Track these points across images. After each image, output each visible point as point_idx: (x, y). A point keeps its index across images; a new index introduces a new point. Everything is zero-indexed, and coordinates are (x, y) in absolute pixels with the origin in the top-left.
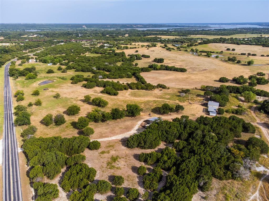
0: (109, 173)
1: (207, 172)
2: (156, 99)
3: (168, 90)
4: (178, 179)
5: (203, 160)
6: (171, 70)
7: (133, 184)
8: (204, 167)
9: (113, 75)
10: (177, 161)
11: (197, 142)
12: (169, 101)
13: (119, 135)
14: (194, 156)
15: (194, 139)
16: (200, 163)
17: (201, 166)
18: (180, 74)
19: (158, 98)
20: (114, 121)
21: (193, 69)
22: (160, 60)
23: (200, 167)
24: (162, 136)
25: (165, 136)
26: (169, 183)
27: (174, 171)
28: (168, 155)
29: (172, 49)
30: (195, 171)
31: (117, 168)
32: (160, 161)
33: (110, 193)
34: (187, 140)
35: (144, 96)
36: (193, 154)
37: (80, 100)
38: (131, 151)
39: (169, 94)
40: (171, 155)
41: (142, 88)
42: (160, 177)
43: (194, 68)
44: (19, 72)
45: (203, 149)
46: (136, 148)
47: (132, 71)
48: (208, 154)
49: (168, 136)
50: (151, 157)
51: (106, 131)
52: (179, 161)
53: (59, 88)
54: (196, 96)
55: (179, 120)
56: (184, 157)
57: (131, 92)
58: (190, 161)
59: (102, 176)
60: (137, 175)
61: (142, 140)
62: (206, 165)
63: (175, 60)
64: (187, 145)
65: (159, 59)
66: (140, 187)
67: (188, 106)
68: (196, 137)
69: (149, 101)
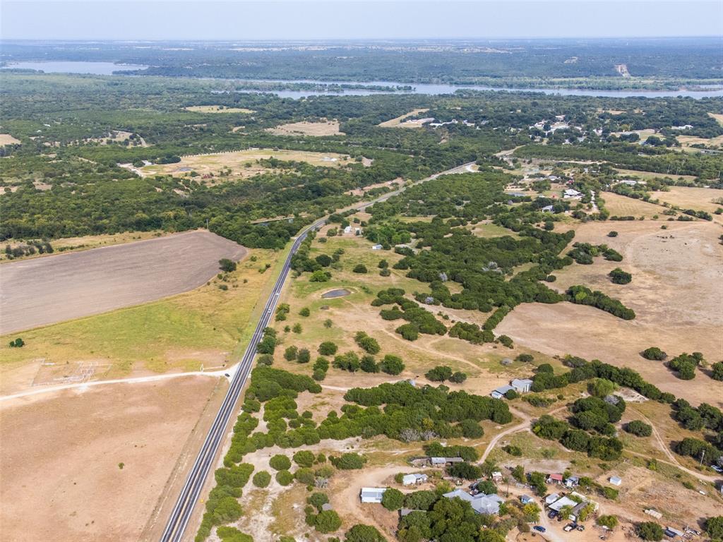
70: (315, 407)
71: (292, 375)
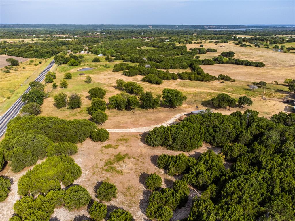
0: (101, 176)
1: (285, 207)
2: (213, 91)
3: (233, 83)
4: (213, 210)
5: (278, 182)
6: (242, 64)
7: (131, 203)
8: (278, 195)
9: (164, 65)
10: (221, 176)
11: (267, 150)
12: (232, 94)
13: (142, 127)
14: (258, 171)
15: (262, 144)
16: (271, 186)
17: (272, 193)
18: (254, 69)
19: (215, 90)
20: (143, 111)
21: (275, 65)
22: (229, 54)
23: (269, 194)
24: (205, 133)
25: (210, 135)
26: (194, 214)
27: (212, 193)
28: (207, 163)
29: (248, 45)
30: (256, 200)
31: (118, 172)
32: (192, 171)
33: (84, 212)
34: (249, 145)
35: (196, 87)
36: (256, 168)
37: (113, 86)
38: (151, 150)
39: (232, 87)
40: (214, 163)
41: (196, 79)
42: (181, 199)
43: (276, 63)
44: (64, 58)
45: (280, 161)
46: (160, 147)
47: (189, 62)
48: (290, 173)
49: (216, 135)
50: (175, 162)
51: (127, 120)
52: (225, 176)
53: (96, 74)
54: (275, 91)
55: (240, 115)
56: (237, 170)
57: (180, 82)
58: (247, 179)
59: (89, 180)
60: (145, 188)
61: (170, 134)
62: (283, 193)
63: (250, 55)
64: (248, 152)
65: (227, 53)
66: (141, 210)
67: (260, 103)
68: (268, 140)
69: (201, 92)
70: (109, 166)
71: (64, 122)
